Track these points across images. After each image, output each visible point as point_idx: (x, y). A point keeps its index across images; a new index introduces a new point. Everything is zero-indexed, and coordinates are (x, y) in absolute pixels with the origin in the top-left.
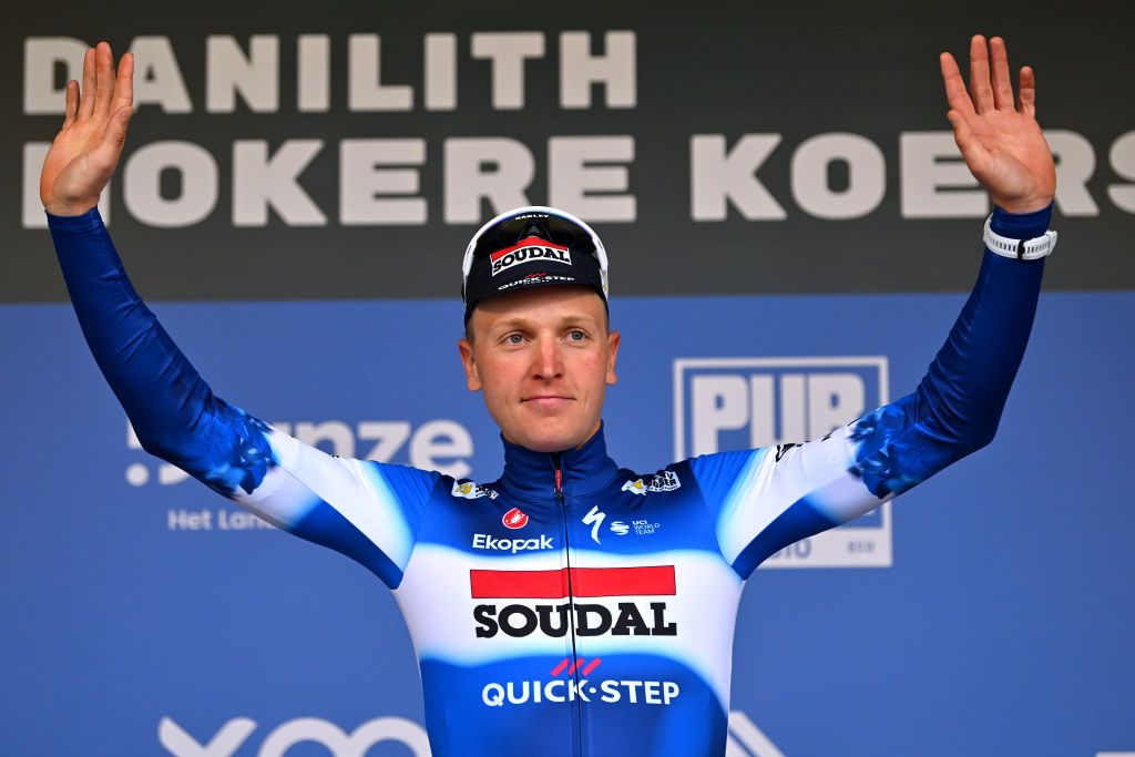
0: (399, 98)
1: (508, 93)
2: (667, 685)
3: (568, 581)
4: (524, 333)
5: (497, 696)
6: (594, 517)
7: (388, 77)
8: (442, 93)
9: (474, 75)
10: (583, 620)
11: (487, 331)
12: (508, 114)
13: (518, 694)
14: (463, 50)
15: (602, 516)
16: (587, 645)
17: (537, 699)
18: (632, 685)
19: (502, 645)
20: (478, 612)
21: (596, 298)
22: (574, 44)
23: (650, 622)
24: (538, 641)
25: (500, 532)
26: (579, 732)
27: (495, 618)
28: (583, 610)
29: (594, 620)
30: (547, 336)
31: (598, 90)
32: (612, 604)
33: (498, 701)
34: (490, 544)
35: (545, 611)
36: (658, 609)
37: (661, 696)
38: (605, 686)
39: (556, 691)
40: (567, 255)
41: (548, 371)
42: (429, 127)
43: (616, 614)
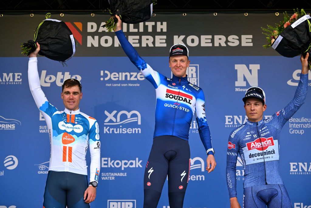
0: (136, 30)
1: (150, 30)
2: (188, 110)
3: (179, 93)
4: (176, 61)
5: (166, 105)
6: (184, 87)
7: (134, 28)
8: (141, 30)
9: (146, 27)
10: (179, 98)
11: (171, 60)
12: (150, 32)
13: (169, 106)
14: (144, 24)
15: (185, 87)
16: (179, 101)
17: (171, 107)
18: (184, 108)
19: (168, 99)
20: (166, 94)
21: (186, 57)
22: (159, 23)
23: (188, 101)
24: (173, 100)
25: (172, 85)
26: (176, 112)
27: (168, 95)
28: (180, 97)
29: (181, 99)
30: (179, 61)
31: (162, 29)
32: (184, 98)
33: (166, 106)
34: (170, 86)
35: (175, 96)
36: (190, 101)
37: (187, 111)
38: (180, 107)
39: (174, 106)
40: (182, 50)
41: (178, 66)
42: (140, 34)
43: (184, 99)
